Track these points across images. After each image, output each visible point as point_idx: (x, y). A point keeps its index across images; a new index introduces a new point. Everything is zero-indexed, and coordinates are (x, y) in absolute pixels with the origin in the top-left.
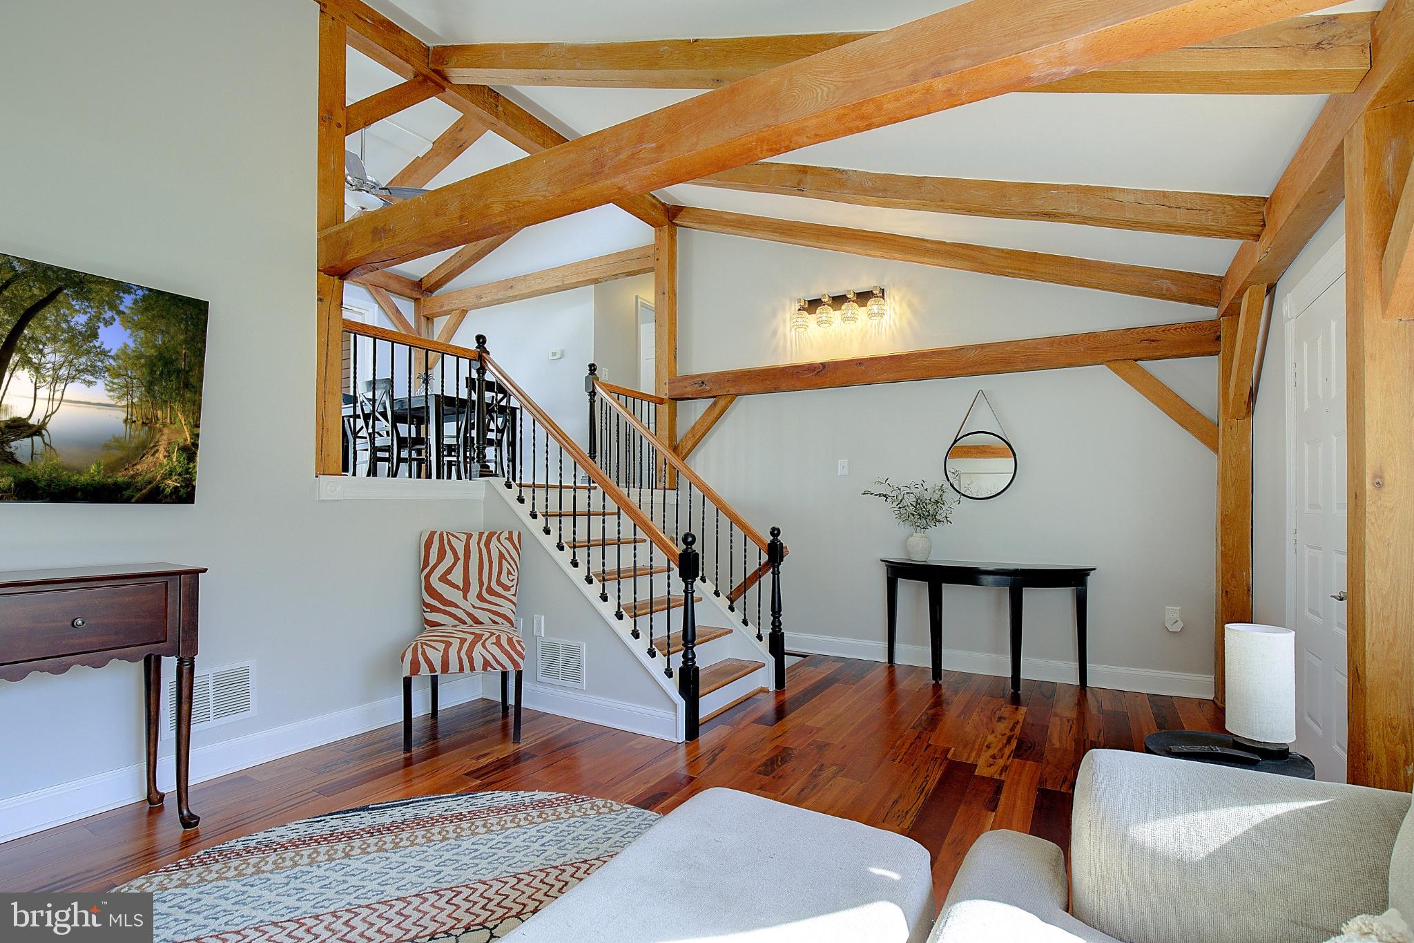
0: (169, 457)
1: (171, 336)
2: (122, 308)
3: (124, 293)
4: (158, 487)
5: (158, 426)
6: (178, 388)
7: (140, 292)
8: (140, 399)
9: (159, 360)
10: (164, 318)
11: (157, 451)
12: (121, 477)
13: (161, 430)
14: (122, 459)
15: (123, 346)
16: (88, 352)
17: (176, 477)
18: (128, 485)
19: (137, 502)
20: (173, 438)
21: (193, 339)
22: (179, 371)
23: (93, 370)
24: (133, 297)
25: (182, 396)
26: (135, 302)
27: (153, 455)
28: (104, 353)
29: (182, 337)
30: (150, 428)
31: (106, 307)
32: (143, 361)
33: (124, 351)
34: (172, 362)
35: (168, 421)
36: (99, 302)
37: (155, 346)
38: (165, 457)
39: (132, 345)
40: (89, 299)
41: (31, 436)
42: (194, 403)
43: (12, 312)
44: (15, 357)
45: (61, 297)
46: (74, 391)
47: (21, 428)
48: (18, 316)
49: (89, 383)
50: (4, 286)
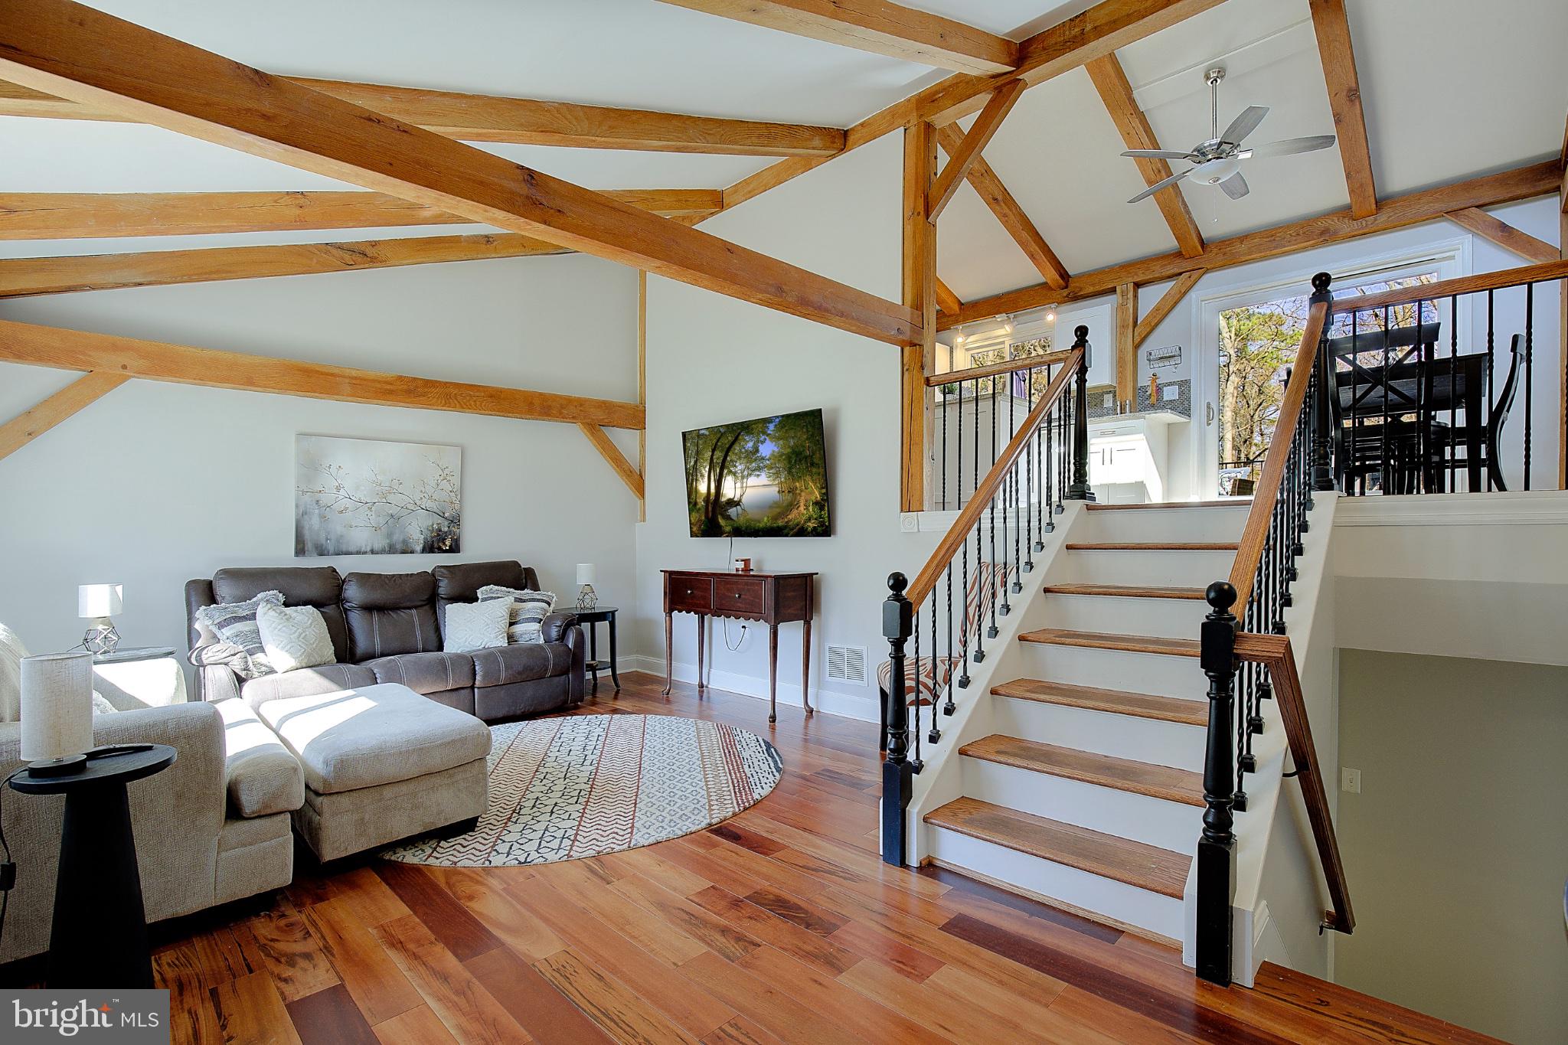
0: (807, 508)
1: (800, 438)
2: (769, 432)
3: (769, 423)
4: (803, 527)
5: (797, 492)
6: (807, 467)
7: (777, 420)
8: (785, 478)
9: (793, 454)
10: (792, 429)
11: (799, 506)
12: (780, 523)
13: (800, 494)
14: (779, 513)
15: (771, 452)
16: (756, 460)
18: (785, 527)
19: (791, 536)
20: (808, 497)
21: (812, 435)
22: (806, 457)
23: (759, 469)
24: (774, 423)
25: (811, 471)
26: (776, 426)
27: (797, 509)
28: (763, 459)
29: (805, 437)
30: (793, 494)
31: (761, 434)
32: (784, 457)
33: (773, 455)
34: (801, 453)
35: (804, 487)
36: (758, 433)
37: (789, 447)
38: (804, 509)
39: (776, 450)
40: (753, 434)
41: (736, 506)
42: (819, 474)
43: (721, 451)
44: (726, 471)
45: (740, 437)
46: (752, 481)
47: (731, 503)
48: (724, 453)
49: (758, 475)
50: (718, 441)
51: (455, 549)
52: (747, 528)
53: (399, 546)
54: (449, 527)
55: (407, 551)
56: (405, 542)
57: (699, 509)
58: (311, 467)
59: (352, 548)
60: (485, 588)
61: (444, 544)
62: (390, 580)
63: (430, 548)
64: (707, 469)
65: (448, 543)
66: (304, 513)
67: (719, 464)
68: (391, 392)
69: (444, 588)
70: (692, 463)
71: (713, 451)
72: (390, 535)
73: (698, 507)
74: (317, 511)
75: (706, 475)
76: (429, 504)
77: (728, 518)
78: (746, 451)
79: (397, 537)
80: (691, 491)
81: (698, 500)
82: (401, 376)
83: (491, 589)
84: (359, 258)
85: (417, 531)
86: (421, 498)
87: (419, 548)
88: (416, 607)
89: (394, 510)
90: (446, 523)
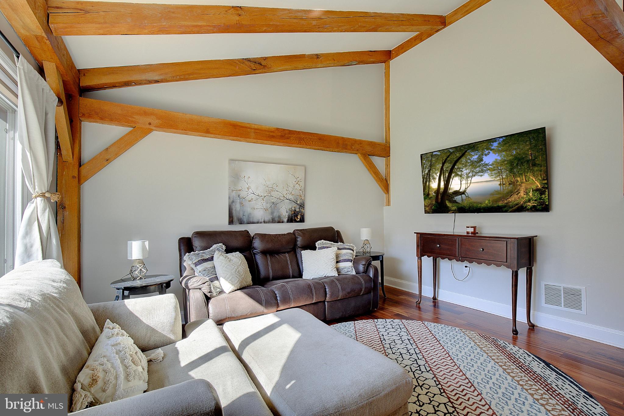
0: (527, 193)
1: (525, 149)
2: (493, 148)
3: (493, 142)
4: (522, 206)
5: (518, 183)
6: (529, 168)
7: (501, 139)
8: (507, 176)
9: (515, 160)
10: (515, 144)
11: (520, 193)
12: (500, 204)
13: (520, 185)
14: (500, 198)
15: (495, 160)
16: (479, 166)
17: (533, 202)
18: (505, 206)
19: (510, 212)
20: (528, 187)
21: (536, 146)
22: (528, 161)
23: (482, 171)
24: (498, 142)
25: (532, 170)
26: (499, 143)
27: (517, 194)
28: (487, 165)
29: (528, 148)
30: (514, 185)
31: (485, 150)
32: (506, 162)
34: (523, 158)
35: (524, 180)
36: (482, 149)
37: (512, 155)
38: (525, 194)
39: (499, 158)
40: (477, 150)
41: (461, 195)
42: (541, 171)
43: (451, 163)
44: (453, 175)
45: (467, 153)
46: (476, 179)
47: (457, 193)
48: (452, 164)
49: (481, 176)
50: (448, 157)
51: (302, 220)
52: (470, 207)
53: (277, 219)
54: (299, 209)
55: (280, 222)
56: (279, 217)
57: (431, 197)
58: (236, 177)
59: (255, 220)
60: (319, 241)
61: (297, 218)
62: (275, 237)
63: (291, 220)
64: (438, 174)
65: (299, 217)
66: (233, 202)
67: (448, 171)
68: (273, 137)
69: (300, 241)
70: (426, 172)
71: (443, 164)
72: (272, 213)
73: (430, 196)
74: (239, 201)
75: (438, 178)
76: (290, 197)
77: (455, 202)
78: (471, 161)
79: (276, 214)
80: (426, 187)
81: (430, 193)
82: (278, 128)
83: (322, 242)
84: (258, 66)
85: (284, 211)
86: (287, 194)
87: (286, 220)
88: (288, 252)
89: (274, 200)
90: (298, 207)
